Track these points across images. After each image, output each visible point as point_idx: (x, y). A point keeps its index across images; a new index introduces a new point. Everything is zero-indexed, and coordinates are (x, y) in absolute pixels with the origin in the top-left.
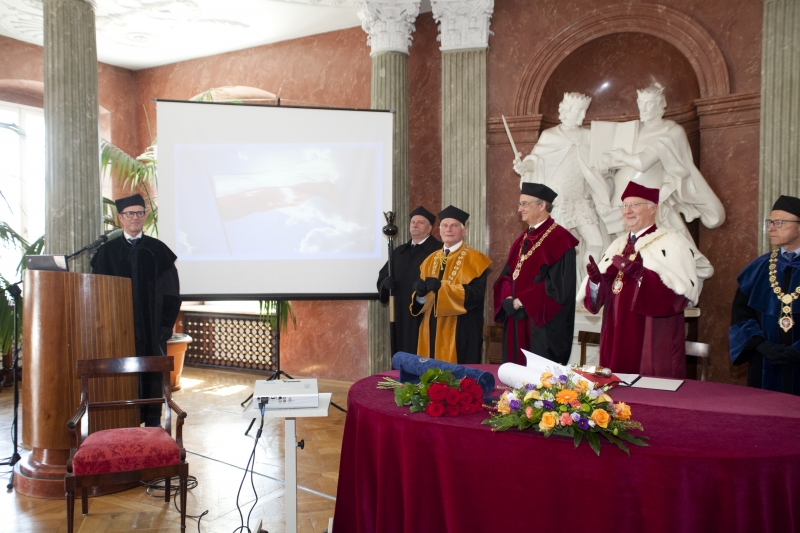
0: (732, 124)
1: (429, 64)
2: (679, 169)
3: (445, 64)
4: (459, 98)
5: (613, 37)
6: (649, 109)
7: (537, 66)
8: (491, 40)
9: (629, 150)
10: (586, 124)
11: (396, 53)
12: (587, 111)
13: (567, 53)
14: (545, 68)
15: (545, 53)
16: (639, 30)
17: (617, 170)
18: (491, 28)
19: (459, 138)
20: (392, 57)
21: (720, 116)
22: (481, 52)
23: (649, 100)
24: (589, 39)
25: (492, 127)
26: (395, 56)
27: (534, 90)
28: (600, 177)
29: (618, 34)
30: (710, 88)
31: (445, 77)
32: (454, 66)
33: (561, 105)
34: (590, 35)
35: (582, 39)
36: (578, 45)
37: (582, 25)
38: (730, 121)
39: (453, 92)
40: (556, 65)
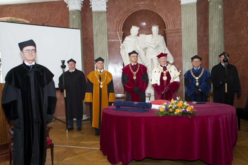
0: (175, 36)
1: (86, 15)
2: (163, 48)
3: (94, 15)
4: (99, 26)
5: (142, 10)
6: (155, 31)
7: (121, 17)
8: (107, 8)
9: (150, 43)
10: (138, 35)
11: (78, 10)
12: (139, 31)
13: (130, 14)
14: (123, 18)
15: (123, 14)
16: (149, 9)
17: (146, 48)
18: (107, 5)
19: (99, 38)
20: (77, 12)
21: (171, 34)
22: (105, 12)
23: (155, 29)
24: (136, 11)
25: (109, 35)
26: (78, 12)
27: (120, 25)
28: (142, 50)
29: (143, 10)
30: (169, 26)
31: (94, 19)
32: (96, 16)
33: (131, 29)
34: (136, 9)
35: (134, 10)
36: (133, 12)
37: (134, 6)
38: (174, 35)
39: (97, 24)
40: (126, 18)
